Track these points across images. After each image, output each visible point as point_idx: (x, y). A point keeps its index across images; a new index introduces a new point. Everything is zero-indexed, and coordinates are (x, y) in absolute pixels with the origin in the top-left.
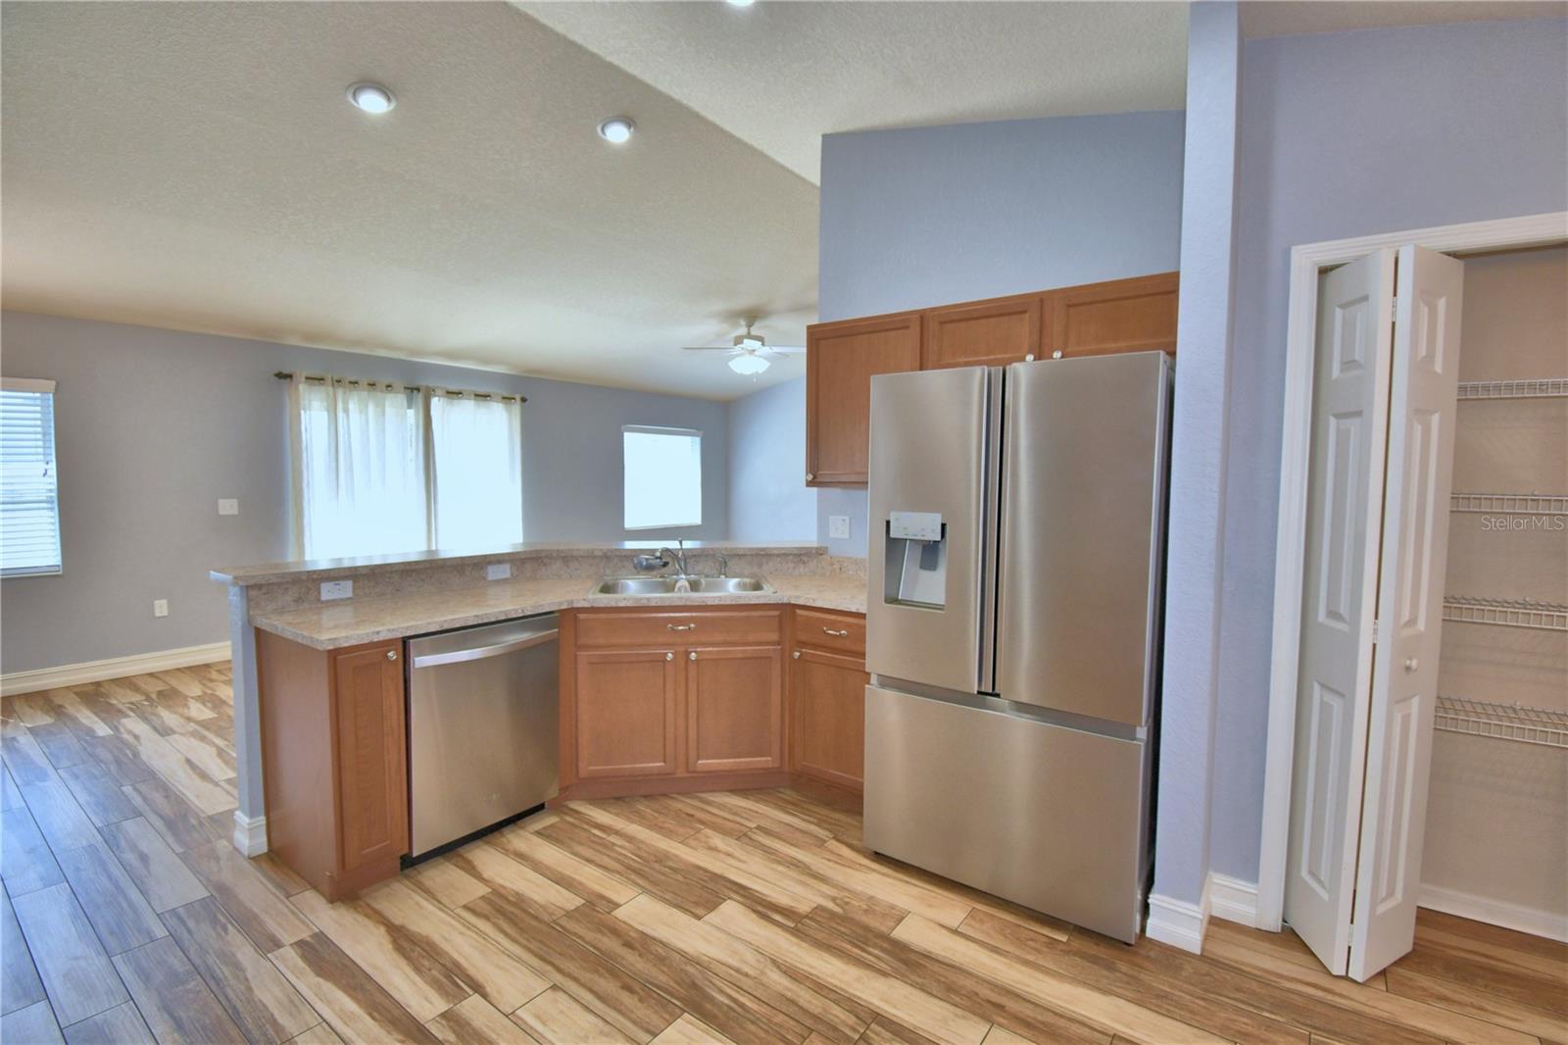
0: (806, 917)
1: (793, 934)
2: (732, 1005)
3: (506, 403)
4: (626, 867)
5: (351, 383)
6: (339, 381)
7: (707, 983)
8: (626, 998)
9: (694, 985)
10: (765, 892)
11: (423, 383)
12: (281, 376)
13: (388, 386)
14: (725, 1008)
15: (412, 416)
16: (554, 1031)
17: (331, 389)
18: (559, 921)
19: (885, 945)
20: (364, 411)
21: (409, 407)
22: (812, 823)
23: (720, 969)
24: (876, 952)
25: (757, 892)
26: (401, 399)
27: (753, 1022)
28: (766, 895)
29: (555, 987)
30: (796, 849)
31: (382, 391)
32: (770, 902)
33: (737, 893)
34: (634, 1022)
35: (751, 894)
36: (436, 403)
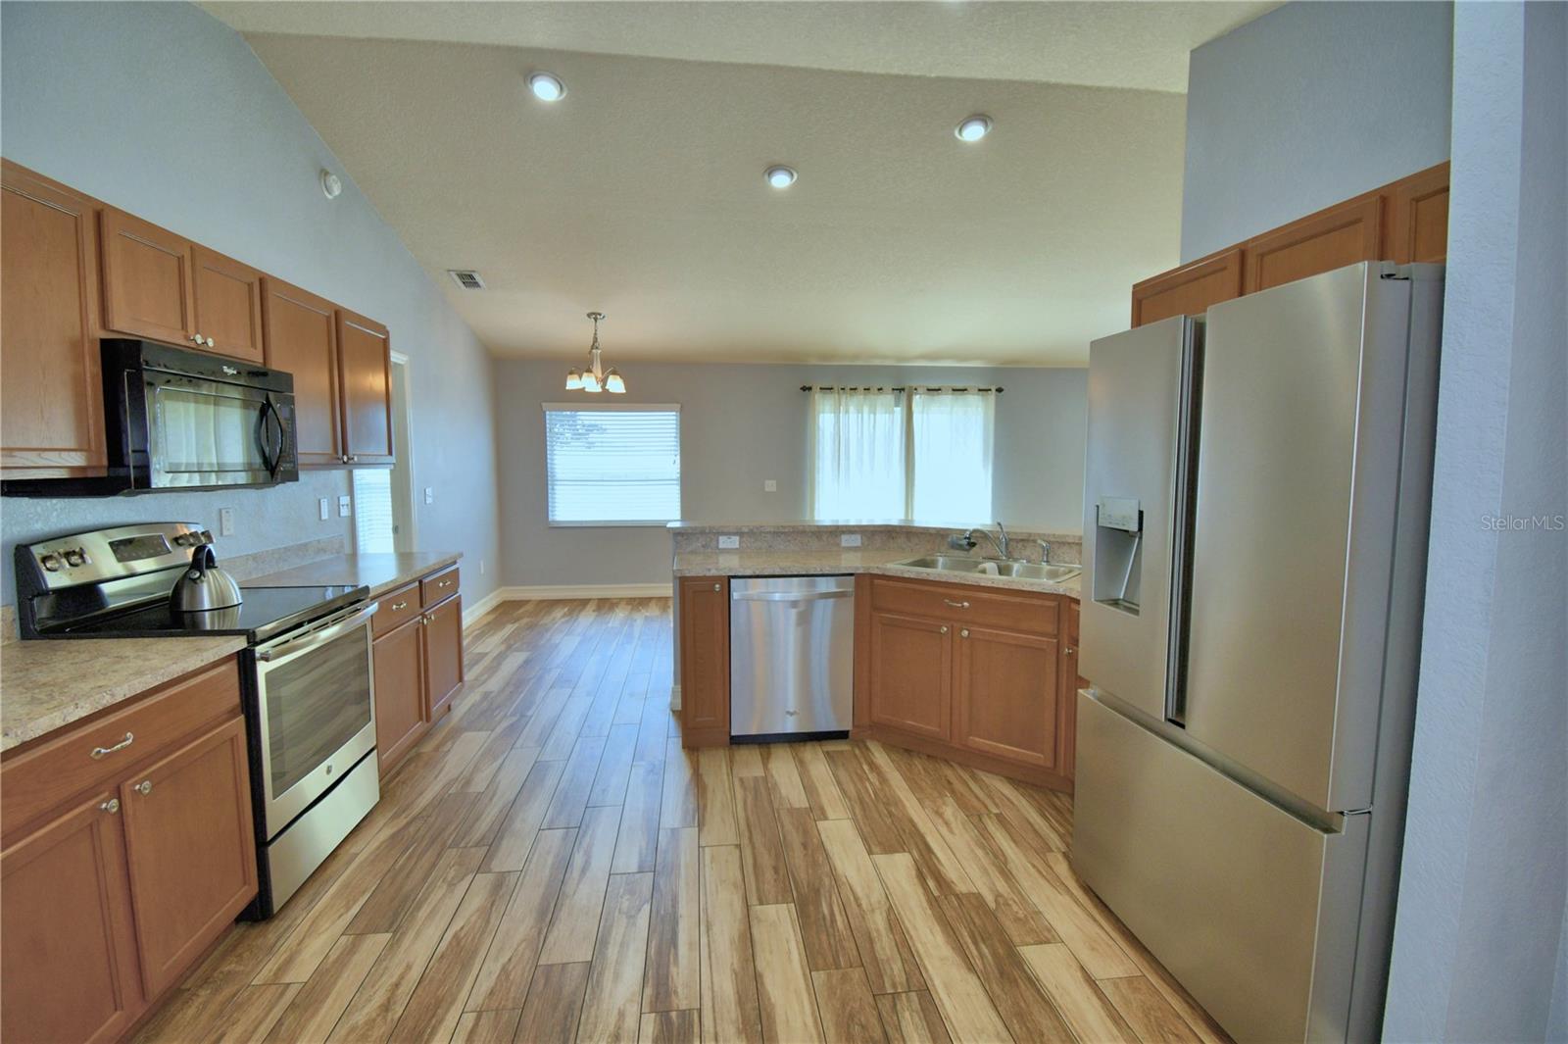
0: (957, 896)
1: (929, 901)
2: (828, 917)
3: (982, 395)
4: (859, 798)
5: (851, 389)
6: (843, 389)
7: (827, 895)
8: (769, 875)
9: (817, 892)
10: (943, 861)
11: (906, 385)
12: (804, 389)
13: (879, 390)
14: (821, 916)
15: (899, 412)
16: (712, 868)
17: (837, 396)
18: (781, 811)
19: (1001, 951)
20: (860, 411)
21: (897, 405)
22: (1057, 831)
23: (846, 890)
24: (985, 950)
25: (937, 859)
26: (888, 398)
27: (828, 935)
28: (942, 865)
29: (739, 846)
30: (1013, 845)
31: (874, 394)
32: (939, 872)
33: (920, 851)
34: (758, 889)
35: (931, 859)
36: (917, 399)
